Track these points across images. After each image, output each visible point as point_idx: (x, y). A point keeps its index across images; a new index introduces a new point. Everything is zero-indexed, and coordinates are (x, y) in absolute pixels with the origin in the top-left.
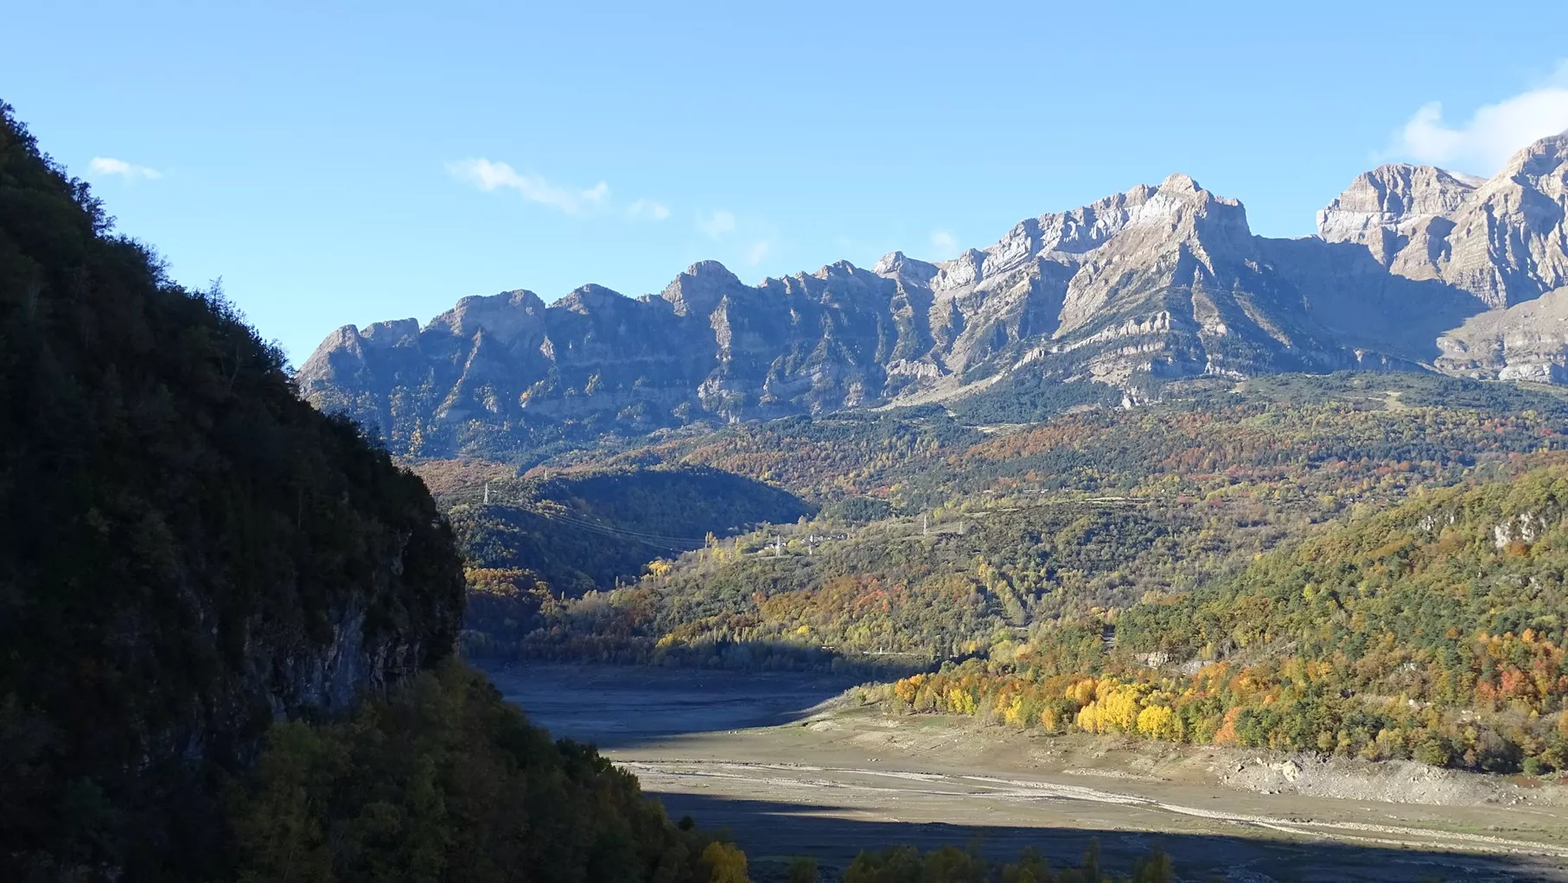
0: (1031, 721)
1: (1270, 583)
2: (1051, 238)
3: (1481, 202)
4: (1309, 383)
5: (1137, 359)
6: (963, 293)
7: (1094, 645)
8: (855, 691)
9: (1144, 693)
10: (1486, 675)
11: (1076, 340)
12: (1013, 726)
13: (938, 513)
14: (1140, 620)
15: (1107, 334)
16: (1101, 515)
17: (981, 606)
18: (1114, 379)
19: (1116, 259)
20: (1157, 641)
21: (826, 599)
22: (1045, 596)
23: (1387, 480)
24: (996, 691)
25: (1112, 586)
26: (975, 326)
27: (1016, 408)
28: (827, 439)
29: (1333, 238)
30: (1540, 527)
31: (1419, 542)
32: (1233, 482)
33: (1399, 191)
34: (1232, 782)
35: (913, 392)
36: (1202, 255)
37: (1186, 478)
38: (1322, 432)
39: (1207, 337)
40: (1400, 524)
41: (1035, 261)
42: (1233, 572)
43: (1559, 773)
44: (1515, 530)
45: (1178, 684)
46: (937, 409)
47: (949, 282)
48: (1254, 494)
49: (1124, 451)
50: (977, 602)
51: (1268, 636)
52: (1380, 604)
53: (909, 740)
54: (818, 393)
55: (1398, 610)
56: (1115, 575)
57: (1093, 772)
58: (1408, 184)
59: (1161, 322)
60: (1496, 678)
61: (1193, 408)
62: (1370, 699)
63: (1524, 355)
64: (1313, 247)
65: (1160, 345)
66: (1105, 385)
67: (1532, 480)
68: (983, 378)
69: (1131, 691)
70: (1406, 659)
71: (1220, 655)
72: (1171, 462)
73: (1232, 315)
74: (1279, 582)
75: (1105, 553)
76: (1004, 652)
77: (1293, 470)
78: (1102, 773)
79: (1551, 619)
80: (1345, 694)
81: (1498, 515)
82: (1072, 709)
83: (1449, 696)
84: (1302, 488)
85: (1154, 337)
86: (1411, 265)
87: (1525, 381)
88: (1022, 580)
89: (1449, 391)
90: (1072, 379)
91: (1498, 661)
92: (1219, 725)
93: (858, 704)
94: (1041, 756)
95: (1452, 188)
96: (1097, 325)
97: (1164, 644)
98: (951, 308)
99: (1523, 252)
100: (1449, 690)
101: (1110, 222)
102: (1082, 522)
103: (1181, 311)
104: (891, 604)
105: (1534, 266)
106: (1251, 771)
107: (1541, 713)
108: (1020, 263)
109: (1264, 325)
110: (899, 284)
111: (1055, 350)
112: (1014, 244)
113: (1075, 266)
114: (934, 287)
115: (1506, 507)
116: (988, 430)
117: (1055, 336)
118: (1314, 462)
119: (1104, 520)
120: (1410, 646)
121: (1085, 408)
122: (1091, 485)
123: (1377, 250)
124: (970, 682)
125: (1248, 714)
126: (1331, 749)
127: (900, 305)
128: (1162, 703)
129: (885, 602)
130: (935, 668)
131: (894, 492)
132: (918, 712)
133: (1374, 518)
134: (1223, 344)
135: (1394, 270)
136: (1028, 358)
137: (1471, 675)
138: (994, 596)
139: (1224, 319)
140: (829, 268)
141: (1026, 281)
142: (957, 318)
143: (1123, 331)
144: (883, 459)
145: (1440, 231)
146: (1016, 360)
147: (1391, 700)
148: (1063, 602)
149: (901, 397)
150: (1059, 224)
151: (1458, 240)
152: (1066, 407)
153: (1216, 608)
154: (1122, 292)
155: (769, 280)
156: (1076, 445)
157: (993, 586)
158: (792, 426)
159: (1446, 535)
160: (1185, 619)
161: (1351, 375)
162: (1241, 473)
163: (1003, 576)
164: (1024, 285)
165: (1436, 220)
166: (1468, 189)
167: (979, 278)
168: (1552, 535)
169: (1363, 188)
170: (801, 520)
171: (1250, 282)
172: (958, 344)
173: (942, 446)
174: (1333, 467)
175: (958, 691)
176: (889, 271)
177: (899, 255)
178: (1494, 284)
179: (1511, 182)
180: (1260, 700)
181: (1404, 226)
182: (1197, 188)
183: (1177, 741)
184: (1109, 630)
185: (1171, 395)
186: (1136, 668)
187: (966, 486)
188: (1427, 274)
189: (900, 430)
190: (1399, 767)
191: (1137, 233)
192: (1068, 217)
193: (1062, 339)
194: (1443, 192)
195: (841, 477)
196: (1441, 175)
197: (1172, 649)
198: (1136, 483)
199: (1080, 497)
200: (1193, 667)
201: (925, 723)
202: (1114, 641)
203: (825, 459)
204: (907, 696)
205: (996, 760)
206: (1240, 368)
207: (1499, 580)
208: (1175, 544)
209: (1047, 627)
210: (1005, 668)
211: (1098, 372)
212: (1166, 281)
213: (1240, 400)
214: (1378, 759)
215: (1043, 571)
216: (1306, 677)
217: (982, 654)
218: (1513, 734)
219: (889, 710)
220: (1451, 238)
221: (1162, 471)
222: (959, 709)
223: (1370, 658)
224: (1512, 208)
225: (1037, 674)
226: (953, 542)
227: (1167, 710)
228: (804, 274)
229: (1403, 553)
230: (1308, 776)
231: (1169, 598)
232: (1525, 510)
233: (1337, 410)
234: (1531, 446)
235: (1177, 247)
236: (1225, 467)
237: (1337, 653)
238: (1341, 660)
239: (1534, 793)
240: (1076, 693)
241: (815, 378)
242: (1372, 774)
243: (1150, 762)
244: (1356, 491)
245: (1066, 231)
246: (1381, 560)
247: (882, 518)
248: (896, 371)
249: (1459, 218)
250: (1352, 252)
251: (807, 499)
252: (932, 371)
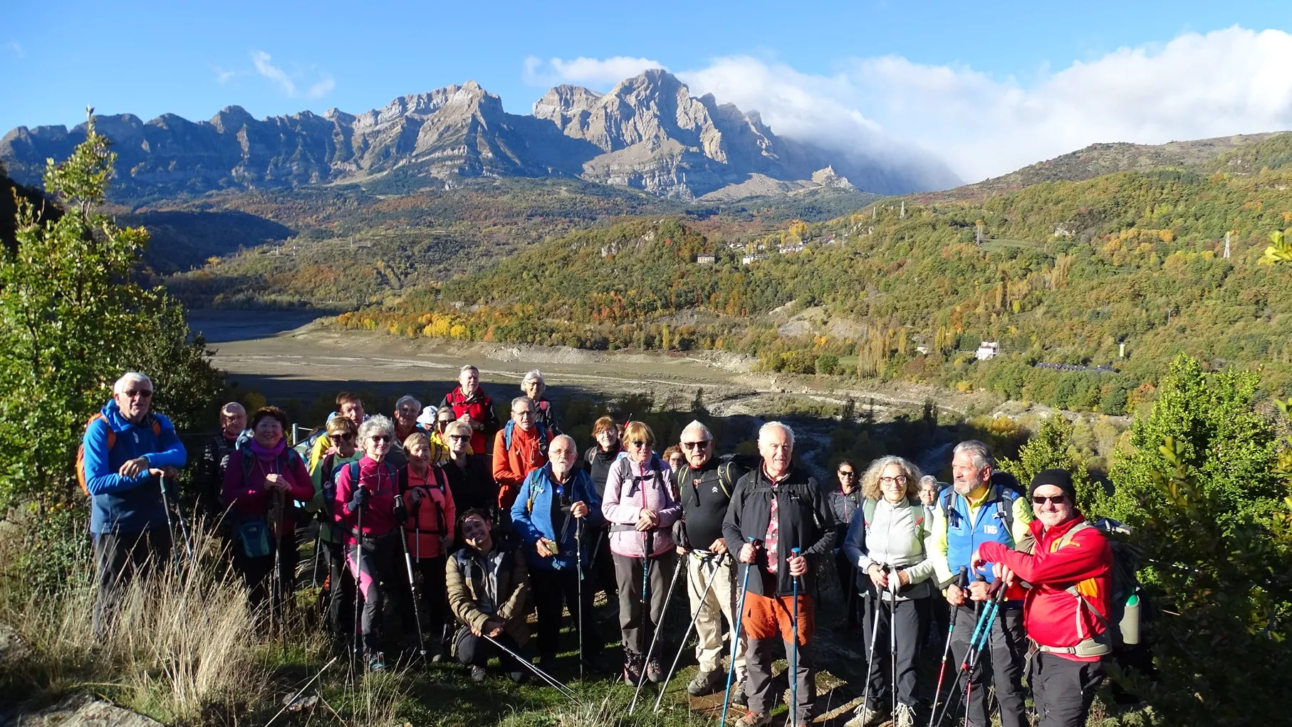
0: (402, 333)
1: (509, 271)
2: (412, 106)
3: (602, 105)
4: (528, 181)
5: (452, 167)
6: (368, 131)
7: (431, 298)
8: (318, 320)
9: (453, 319)
10: (596, 310)
11: (423, 157)
12: (394, 335)
13: (358, 236)
14: (452, 287)
15: (438, 154)
16: (435, 239)
17: (379, 280)
18: (441, 176)
19: (442, 119)
20: (459, 297)
21: (303, 277)
22: (409, 276)
23: (560, 226)
24: (386, 319)
25: (440, 271)
26: (375, 147)
27: (395, 188)
28: (301, 199)
29: (540, 117)
30: (619, 248)
31: (571, 254)
32: (495, 225)
33: (568, 97)
34: (491, 357)
35: (345, 177)
36: (482, 120)
37: (474, 223)
38: (535, 203)
39: (483, 159)
40: (564, 246)
41: (404, 117)
42: (494, 265)
43: (622, 350)
44: (609, 248)
45: (469, 315)
46: (355, 187)
47: (362, 124)
48: (503, 231)
49: (446, 209)
50: (377, 278)
51: (507, 294)
52: (554, 280)
53: (344, 343)
54: (296, 176)
55: (562, 283)
56: (442, 266)
57: (431, 355)
58: (572, 95)
59: (463, 150)
60: (600, 312)
61: (477, 191)
62: (549, 320)
63: (618, 173)
64: (531, 120)
65: (462, 161)
66: (437, 178)
67: (617, 228)
68: (379, 172)
69: (448, 319)
70: (564, 304)
71: (487, 302)
72: (467, 215)
73: (495, 149)
74: (512, 271)
75: (437, 256)
76: (390, 302)
77: (521, 221)
78: (435, 355)
79: (622, 286)
80: (539, 319)
81: (603, 243)
82: (421, 327)
83: (581, 319)
84: (524, 229)
85: (460, 157)
86: (572, 131)
87: (618, 185)
88: (399, 268)
89: (587, 187)
90: (422, 175)
91: (601, 304)
92: (486, 333)
93: (320, 327)
94: (407, 348)
95: (590, 97)
96: (434, 149)
97: (462, 298)
98: (362, 137)
99: (619, 129)
100: (581, 316)
101: (439, 101)
102: (426, 242)
103: (472, 146)
104: (335, 279)
105: (623, 135)
106: (500, 353)
107: (617, 325)
108: (396, 118)
109: (509, 154)
110: (336, 124)
111: (413, 161)
112: (394, 109)
113: (423, 121)
114: (354, 127)
115: (606, 240)
116: (382, 197)
117: (414, 154)
118: (530, 217)
119: (436, 241)
120: (566, 298)
121: (428, 189)
122: (430, 225)
123: (558, 123)
124: (374, 315)
125: (499, 328)
126: (533, 342)
127: (337, 134)
128: (461, 324)
129: (332, 278)
130: (357, 309)
131: (336, 226)
132: (348, 330)
133: (553, 243)
134: (491, 162)
135: (566, 133)
136: (401, 163)
137: (590, 310)
138: (385, 275)
139: (492, 151)
140: (300, 114)
141: (400, 126)
142: (366, 143)
143: (445, 153)
144: (330, 210)
145: (585, 115)
146: (395, 165)
147: (558, 321)
148: (417, 279)
149: (338, 179)
150: (415, 100)
151: (593, 121)
152: (419, 188)
153: (485, 282)
154: (445, 135)
155: (268, 118)
156: (423, 206)
157: (385, 271)
158: (283, 192)
159: (582, 251)
160: (471, 286)
161: (546, 179)
162: (498, 221)
163: (389, 267)
164: (398, 129)
165: (583, 111)
166: (597, 98)
167: (376, 124)
168: (624, 251)
169: (553, 94)
170: (289, 239)
171: (503, 134)
172: (366, 155)
173: (359, 204)
174: (537, 220)
175: (368, 320)
176: (331, 117)
177: (336, 110)
178: (607, 142)
179: (614, 97)
180: (504, 322)
181: (570, 113)
182: (480, 88)
183: (468, 340)
184: (438, 291)
185: (467, 184)
186: (450, 309)
187: (371, 224)
188: (579, 136)
189: (338, 196)
190: (560, 349)
191: (452, 108)
192: (419, 97)
193: (417, 156)
194: (587, 99)
195: (309, 218)
196: (586, 91)
197: (466, 300)
198: (451, 225)
199: (425, 230)
200: (475, 308)
201: (353, 334)
202: (440, 296)
203: (300, 209)
204: (344, 322)
205: (386, 351)
206: (498, 174)
207: (602, 271)
208: (469, 253)
209: (410, 290)
210: (390, 309)
211: (434, 172)
212: (465, 131)
213: (498, 188)
214: (552, 346)
215: (408, 265)
216: (523, 312)
217: (380, 303)
218: (605, 334)
219: (335, 329)
220: (589, 120)
221: (463, 219)
222: (369, 328)
223: (550, 303)
224: (615, 108)
225: (405, 311)
226: (365, 250)
227: (463, 326)
228: (287, 116)
229: (564, 259)
230: (524, 353)
231: (465, 277)
232: (614, 241)
233: (540, 195)
234: (619, 213)
235: (470, 115)
236: (491, 218)
237: (536, 301)
238: (538, 304)
239: (613, 358)
240: (422, 320)
241: (295, 168)
242: (550, 352)
243: (456, 350)
244: (547, 231)
245: (418, 104)
246: (555, 261)
247: (330, 238)
248: (336, 167)
249: (593, 111)
250: (548, 123)
251: (291, 228)
252: (354, 167)
